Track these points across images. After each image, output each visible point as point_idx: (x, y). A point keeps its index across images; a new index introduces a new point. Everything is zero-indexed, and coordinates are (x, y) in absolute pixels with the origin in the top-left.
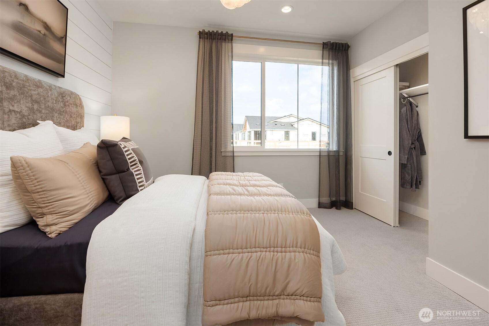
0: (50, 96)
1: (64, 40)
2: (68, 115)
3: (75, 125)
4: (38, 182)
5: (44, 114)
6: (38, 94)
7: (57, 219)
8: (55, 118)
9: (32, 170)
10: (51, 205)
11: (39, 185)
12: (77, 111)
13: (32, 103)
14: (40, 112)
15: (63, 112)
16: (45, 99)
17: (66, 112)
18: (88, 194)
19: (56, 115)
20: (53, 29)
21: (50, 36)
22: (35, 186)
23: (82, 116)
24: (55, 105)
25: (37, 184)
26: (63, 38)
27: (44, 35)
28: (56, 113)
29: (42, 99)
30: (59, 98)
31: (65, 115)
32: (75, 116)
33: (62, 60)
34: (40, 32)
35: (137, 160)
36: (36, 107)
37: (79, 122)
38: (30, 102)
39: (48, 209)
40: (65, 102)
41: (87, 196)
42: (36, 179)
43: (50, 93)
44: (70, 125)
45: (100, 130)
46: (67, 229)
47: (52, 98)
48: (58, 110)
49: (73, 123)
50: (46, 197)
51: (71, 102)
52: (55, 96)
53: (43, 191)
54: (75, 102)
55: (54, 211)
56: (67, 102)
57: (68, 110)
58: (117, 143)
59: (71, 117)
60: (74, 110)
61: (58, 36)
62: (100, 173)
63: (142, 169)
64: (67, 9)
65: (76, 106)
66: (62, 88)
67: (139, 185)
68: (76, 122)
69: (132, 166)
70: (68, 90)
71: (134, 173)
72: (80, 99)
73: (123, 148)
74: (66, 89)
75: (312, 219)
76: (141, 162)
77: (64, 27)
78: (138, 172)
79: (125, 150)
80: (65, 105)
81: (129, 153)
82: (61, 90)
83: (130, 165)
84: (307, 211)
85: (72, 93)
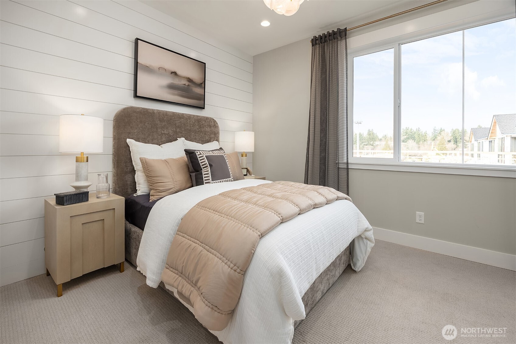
0: (188, 122)
1: (203, 85)
2: (203, 134)
3: (209, 140)
4: (149, 171)
5: (184, 134)
6: (180, 122)
7: (155, 193)
8: (192, 136)
9: (147, 165)
10: (153, 185)
11: (149, 173)
12: (210, 130)
13: (175, 128)
14: (181, 133)
15: (199, 131)
16: (184, 125)
17: (201, 132)
18: (174, 182)
19: (193, 134)
20: (194, 80)
21: (193, 85)
22: (148, 174)
23: (215, 133)
24: (192, 128)
25: (148, 173)
26: (202, 83)
27: (188, 85)
28: (193, 132)
29: (183, 125)
30: (196, 123)
31: (200, 134)
32: (209, 133)
33: (202, 98)
34: (185, 84)
35: (208, 164)
36: (178, 130)
37: (212, 138)
38: (174, 128)
39: (153, 187)
40: (200, 125)
41: (173, 183)
42: (148, 170)
43: (189, 120)
44: (205, 139)
45: (234, 142)
46: (156, 199)
47: (190, 124)
48: (194, 131)
49: (207, 138)
50: (151, 180)
51: (206, 125)
52: (192, 122)
53: (150, 177)
54: (209, 124)
55: (154, 188)
56: (202, 125)
57: (202, 130)
58: (194, 151)
59: (205, 134)
60: (208, 129)
61: (198, 83)
62: (189, 171)
63: (210, 171)
64: (205, 64)
65: (210, 126)
66: (199, 116)
67: (205, 182)
68: (210, 137)
69: (203, 168)
70: (204, 117)
71: (203, 173)
72: (215, 121)
73: (198, 155)
74: (203, 117)
75: (256, 235)
76: (211, 166)
77: (202, 76)
78: (206, 172)
79: (199, 156)
80: (200, 127)
81: (202, 158)
82: (198, 117)
83: (202, 167)
84: (264, 227)
85: (207, 118)
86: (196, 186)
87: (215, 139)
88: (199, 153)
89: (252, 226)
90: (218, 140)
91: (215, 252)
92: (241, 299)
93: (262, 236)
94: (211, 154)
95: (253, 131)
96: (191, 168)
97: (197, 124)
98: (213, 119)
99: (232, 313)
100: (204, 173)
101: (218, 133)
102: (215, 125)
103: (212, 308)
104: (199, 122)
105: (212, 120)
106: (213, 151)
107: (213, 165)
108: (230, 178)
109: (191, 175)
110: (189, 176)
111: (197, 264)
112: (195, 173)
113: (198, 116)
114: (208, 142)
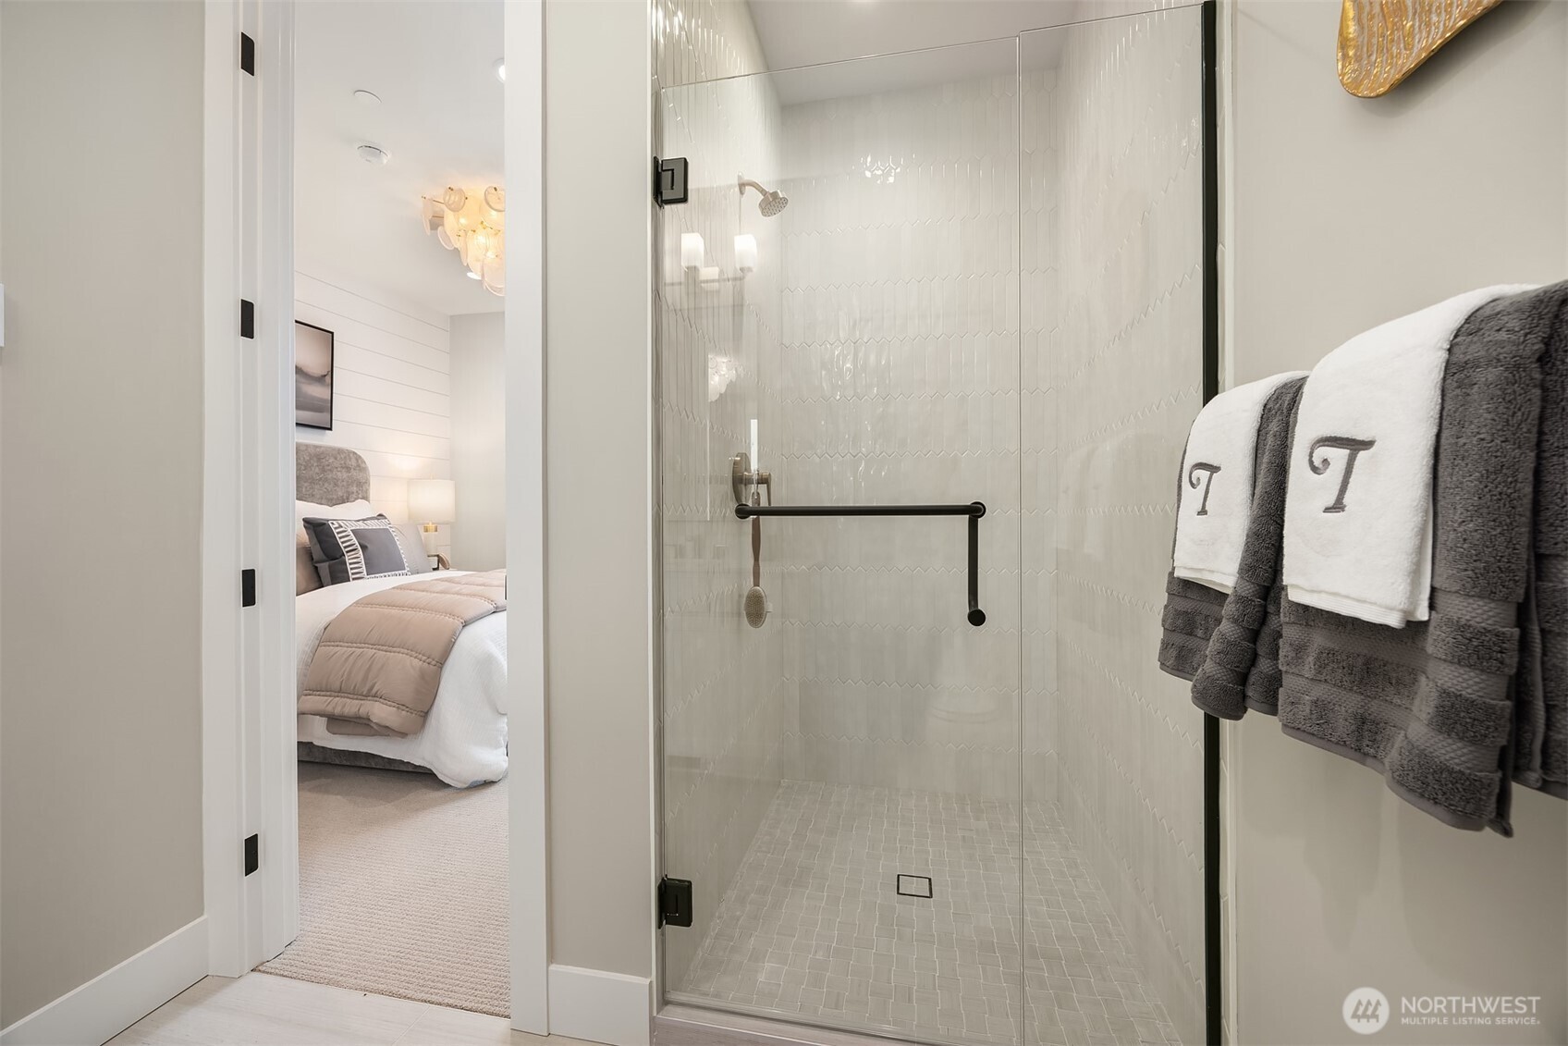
1: (328, 378)
2: (330, 484)
12: (348, 477)
17: (326, 480)
19: (306, 484)
20: (306, 369)
21: (303, 380)
23: (360, 482)
24: (304, 472)
26: (325, 376)
28: (306, 482)
30: (312, 462)
31: (323, 485)
32: (345, 483)
33: (327, 407)
35: (357, 544)
37: (353, 492)
40: (324, 467)
44: (335, 497)
48: (310, 479)
49: (340, 494)
51: (338, 465)
52: (304, 459)
54: (345, 463)
56: (328, 465)
57: (329, 476)
58: (326, 522)
59: (336, 485)
60: (343, 475)
61: (316, 375)
62: (313, 559)
63: (362, 557)
64: (332, 333)
65: (348, 469)
66: (320, 447)
67: (351, 577)
68: (348, 492)
69: (347, 552)
70: (333, 449)
71: (348, 562)
72: (358, 458)
73: (336, 528)
74: (330, 448)
75: (458, 623)
76: (364, 548)
77: (326, 359)
78: (355, 560)
79: (338, 530)
80: (323, 471)
81: (344, 534)
82: (318, 450)
83: (344, 551)
84: (469, 614)
85: (340, 451)
86: (332, 584)
87: (360, 496)
88: (337, 525)
89: (452, 614)
90: (366, 498)
91: (398, 650)
92: (437, 698)
93: (465, 624)
94: (361, 526)
95: (451, 479)
96: (318, 553)
97: (315, 464)
98: (355, 453)
99: (425, 715)
100: (351, 561)
101: (367, 482)
102: (359, 466)
103: (398, 708)
104: (319, 459)
105: (351, 455)
106: (364, 520)
107: (368, 546)
108: (404, 569)
109: (316, 568)
110: (312, 568)
111: (369, 669)
112: (328, 563)
113: (316, 447)
114: (343, 502)
